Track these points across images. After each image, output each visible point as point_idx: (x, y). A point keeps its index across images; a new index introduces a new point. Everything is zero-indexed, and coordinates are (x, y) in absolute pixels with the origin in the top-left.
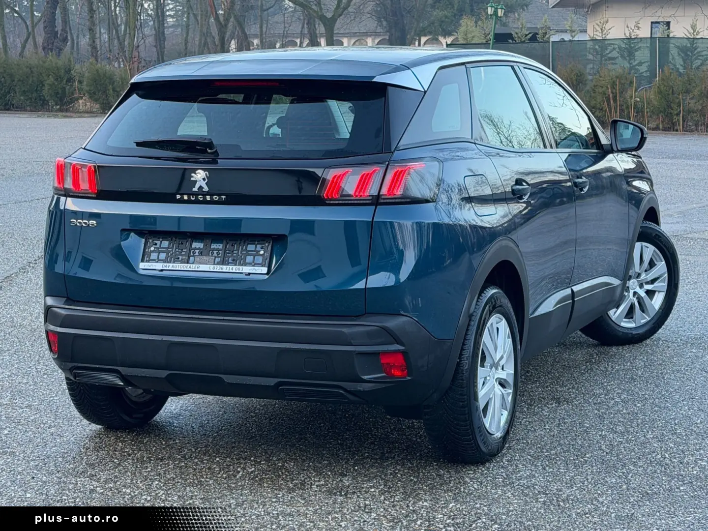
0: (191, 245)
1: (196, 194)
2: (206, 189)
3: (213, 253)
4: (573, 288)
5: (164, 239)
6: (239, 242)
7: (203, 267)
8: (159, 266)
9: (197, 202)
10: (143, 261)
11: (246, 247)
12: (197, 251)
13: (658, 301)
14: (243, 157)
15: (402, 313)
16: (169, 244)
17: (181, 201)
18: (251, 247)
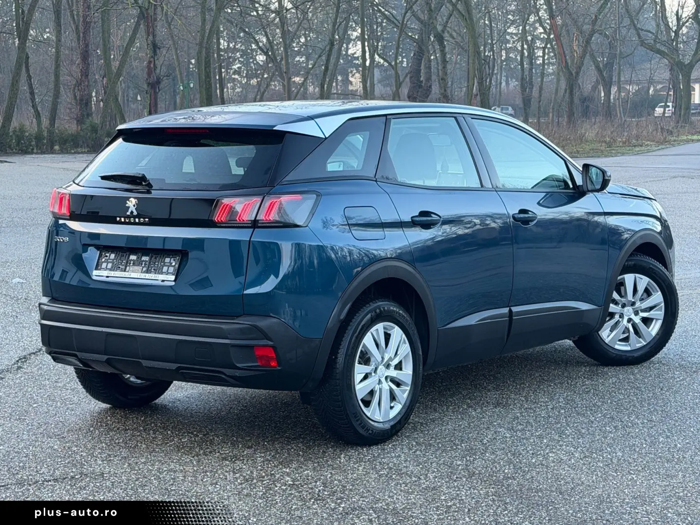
0: (129, 258)
1: (129, 217)
2: (135, 213)
3: (142, 264)
4: (512, 308)
5: (112, 252)
6: (159, 256)
7: (134, 275)
8: (105, 273)
9: (130, 223)
10: (96, 269)
11: (164, 260)
12: (132, 262)
13: (655, 329)
14: (164, 189)
15: (271, 315)
16: (115, 256)
17: (120, 223)
18: (167, 260)
